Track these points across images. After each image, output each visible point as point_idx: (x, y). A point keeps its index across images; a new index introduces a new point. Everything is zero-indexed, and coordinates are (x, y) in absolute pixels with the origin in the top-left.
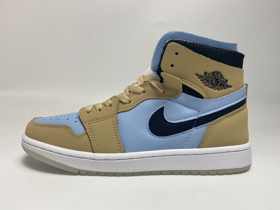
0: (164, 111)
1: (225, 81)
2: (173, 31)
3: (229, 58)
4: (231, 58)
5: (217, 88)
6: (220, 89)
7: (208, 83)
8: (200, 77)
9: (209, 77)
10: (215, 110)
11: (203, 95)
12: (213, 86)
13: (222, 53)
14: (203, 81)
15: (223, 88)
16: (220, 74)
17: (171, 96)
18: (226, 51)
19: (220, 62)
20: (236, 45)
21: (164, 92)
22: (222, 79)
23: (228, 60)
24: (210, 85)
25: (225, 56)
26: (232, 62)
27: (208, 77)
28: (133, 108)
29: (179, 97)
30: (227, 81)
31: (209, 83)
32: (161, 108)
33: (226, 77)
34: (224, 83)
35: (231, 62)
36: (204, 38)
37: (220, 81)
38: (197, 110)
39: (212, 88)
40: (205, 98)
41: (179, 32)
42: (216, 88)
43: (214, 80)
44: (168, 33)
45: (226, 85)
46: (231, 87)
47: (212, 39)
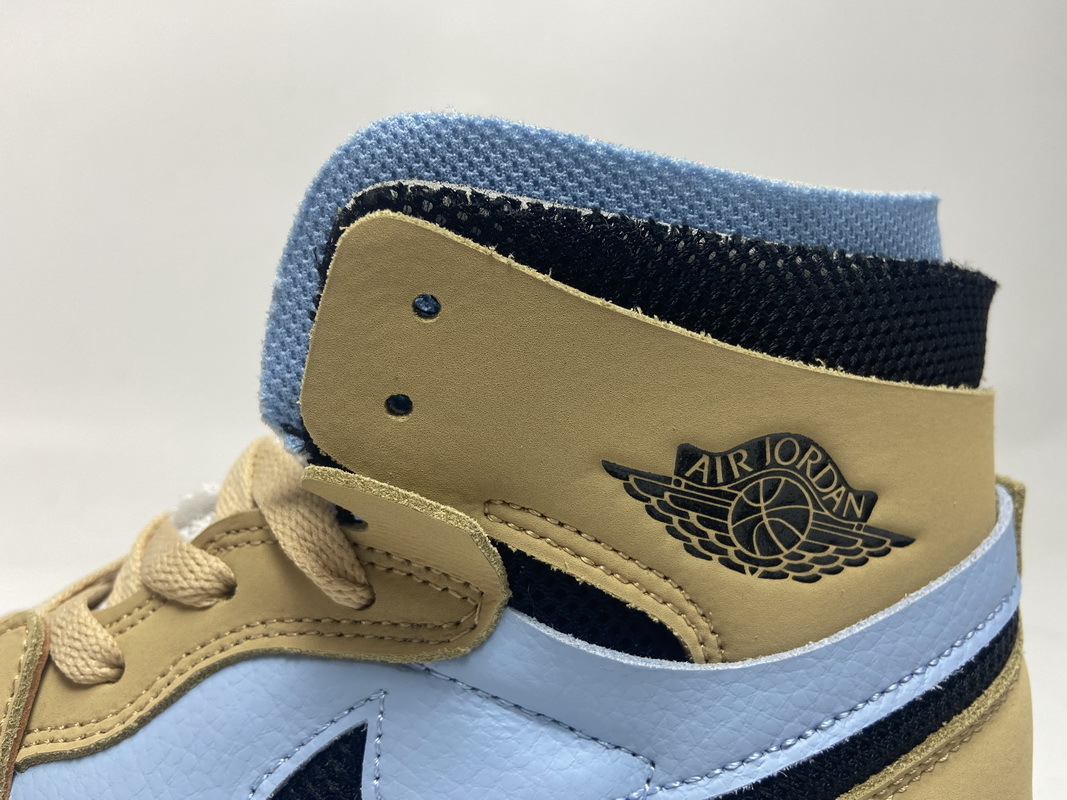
0: (369, 764)
1: (858, 500)
2: (416, 118)
3: (883, 318)
4: (896, 316)
5: (791, 567)
6: (817, 568)
7: (712, 533)
8: (642, 485)
9: (720, 479)
10: (782, 747)
11: (679, 627)
12: (758, 555)
13: (819, 280)
14: (676, 519)
15: (842, 558)
16: (814, 456)
17: (424, 634)
18: (850, 261)
19: (806, 361)
20: (929, 206)
21: (372, 601)
22: (834, 493)
23: (874, 333)
24: (731, 550)
25: (848, 309)
26: (908, 348)
27: (712, 481)
28: (129, 733)
29: (482, 644)
30: (870, 500)
31: (724, 528)
32: (344, 739)
33: (861, 469)
34: (851, 516)
35: (895, 351)
36: (665, 164)
37: (816, 506)
38: (632, 747)
39: (747, 566)
40: (698, 651)
41: (461, 121)
42: (786, 562)
43: (762, 504)
44: (369, 135)
45: (869, 529)
46: (903, 542)
47: (734, 171)
